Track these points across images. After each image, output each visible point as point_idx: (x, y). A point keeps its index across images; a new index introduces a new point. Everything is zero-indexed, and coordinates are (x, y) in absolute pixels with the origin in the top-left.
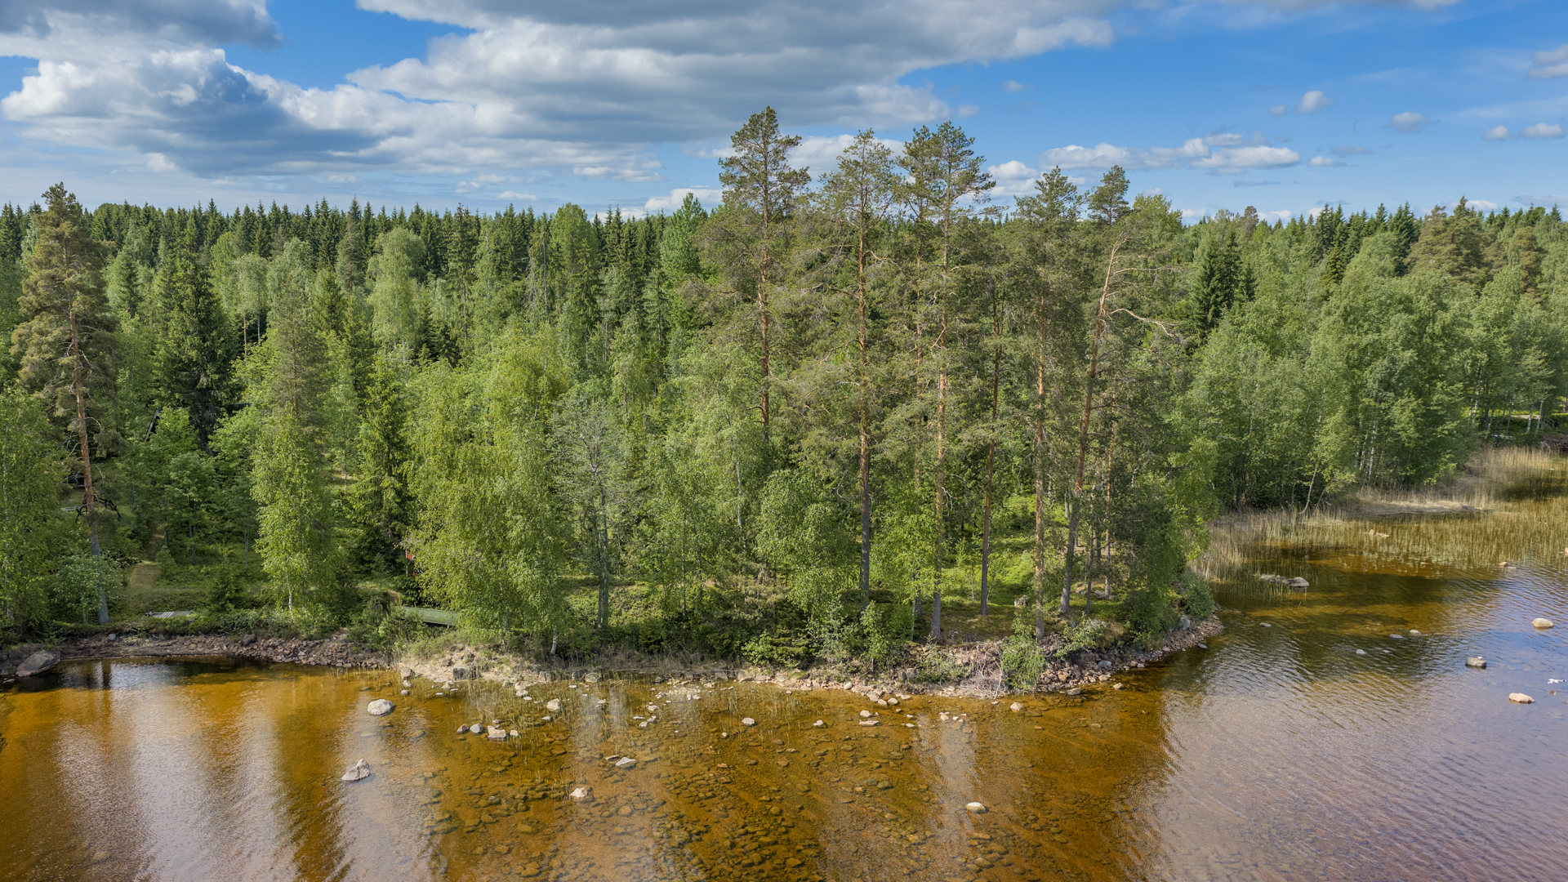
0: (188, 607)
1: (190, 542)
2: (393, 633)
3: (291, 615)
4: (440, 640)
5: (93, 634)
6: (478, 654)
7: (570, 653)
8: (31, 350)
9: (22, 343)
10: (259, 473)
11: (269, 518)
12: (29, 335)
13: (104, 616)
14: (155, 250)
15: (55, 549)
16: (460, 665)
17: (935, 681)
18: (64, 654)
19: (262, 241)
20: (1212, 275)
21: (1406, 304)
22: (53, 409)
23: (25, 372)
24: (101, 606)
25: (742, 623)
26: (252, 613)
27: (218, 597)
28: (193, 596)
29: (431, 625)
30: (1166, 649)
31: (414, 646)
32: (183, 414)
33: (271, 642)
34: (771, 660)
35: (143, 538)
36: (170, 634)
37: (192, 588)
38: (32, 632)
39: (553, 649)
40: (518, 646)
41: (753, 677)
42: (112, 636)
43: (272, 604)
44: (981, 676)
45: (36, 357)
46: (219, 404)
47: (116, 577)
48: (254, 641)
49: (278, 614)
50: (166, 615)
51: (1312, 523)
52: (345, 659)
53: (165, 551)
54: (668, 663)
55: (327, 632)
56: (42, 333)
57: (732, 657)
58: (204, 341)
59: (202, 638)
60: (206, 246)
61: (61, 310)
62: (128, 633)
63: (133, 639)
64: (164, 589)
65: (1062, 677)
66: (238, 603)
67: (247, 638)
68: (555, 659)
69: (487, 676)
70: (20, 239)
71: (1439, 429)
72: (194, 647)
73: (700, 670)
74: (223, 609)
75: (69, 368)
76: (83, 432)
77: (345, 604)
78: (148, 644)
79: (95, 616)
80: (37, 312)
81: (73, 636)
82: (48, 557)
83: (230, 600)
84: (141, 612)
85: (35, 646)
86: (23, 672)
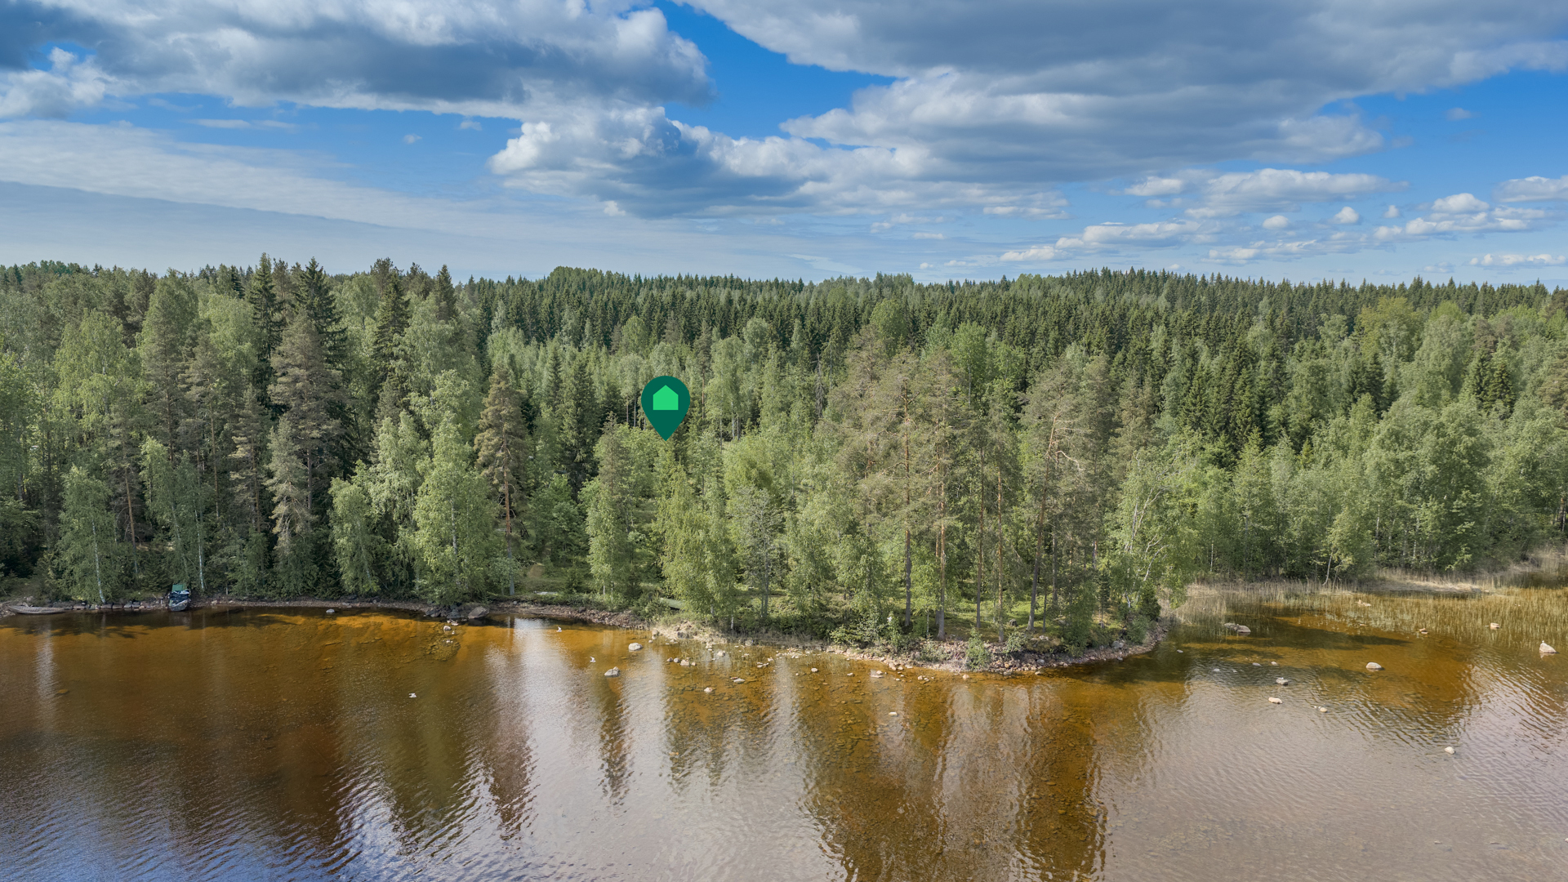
0: (555, 590)
1: (562, 554)
2: (652, 612)
3: (604, 598)
4: (676, 616)
5: (506, 600)
6: (693, 626)
7: (741, 630)
8: (484, 448)
9: (479, 444)
10: (590, 520)
11: (595, 544)
12: (483, 441)
13: (512, 591)
14: (583, 328)
15: (489, 555)
16: (683, 631)
17: (929, 660)
18: (491, 609)
19: (659, 322)
20: (1355, 388)
21: (1440, 429)
22: (492, 480)
23: (481, 460)
24: (511, 585)
25: (829, 620)
26: (585, 596)
27: (570, 585)
28: (558, 585)
29: (672, 608)
30: (1093, 658)
31: (662, 619)
32: (565, 478)
33: (593, 611)
34: (845, 642)
35: (538, 550)
36: (544, 604)
37: (558, 580)
38: (477, 597)
39: (732, 626)
40: (715, 623)
41: (836, 650)
42: (515, 602)
43: (595, 592)
44: (955, 659)
45: (486, 453)
46: (586, 471)
47: (520, 571)
48: (585, 610)
49: (598, 597)
50: (543, 593)
51: (1324, 591)
52: (627, 623)
53: (548, 558)
54: (794, 640)
55: (621, 609)
56: (489, 440)
57: (824, 637)
58: (580, 433)
59: (559, 607)
60: (619, 326)
61: (498, 426)
62: (523, 602)
63: (525, 605)
64: (545, 579)
65: (1006, 665)
66: (579, 590)
67: (581, 609)
68: (733, 632)
69: (695, 638)
70: (491, 319)
71: (1458, 528)
72: (555, 611)
73: (808, 645)
74: (571, 592)
75: (501, 459)
76: (507, 492)
77: (633, 593)
78: (532, 608)
79: (508, 590)
80: (487, 428)
81: (496, 601)
82: (487, 558)
83: (576, 588)
84: (531, 591)
85: (477, 604)
86: (471, 617)
